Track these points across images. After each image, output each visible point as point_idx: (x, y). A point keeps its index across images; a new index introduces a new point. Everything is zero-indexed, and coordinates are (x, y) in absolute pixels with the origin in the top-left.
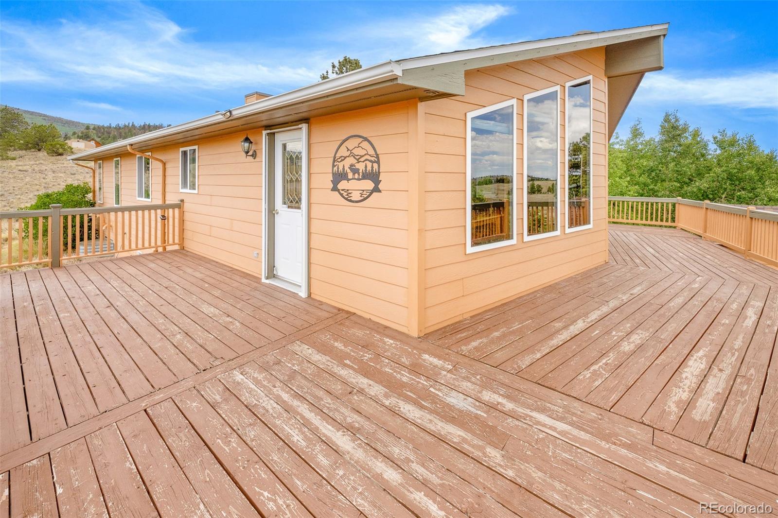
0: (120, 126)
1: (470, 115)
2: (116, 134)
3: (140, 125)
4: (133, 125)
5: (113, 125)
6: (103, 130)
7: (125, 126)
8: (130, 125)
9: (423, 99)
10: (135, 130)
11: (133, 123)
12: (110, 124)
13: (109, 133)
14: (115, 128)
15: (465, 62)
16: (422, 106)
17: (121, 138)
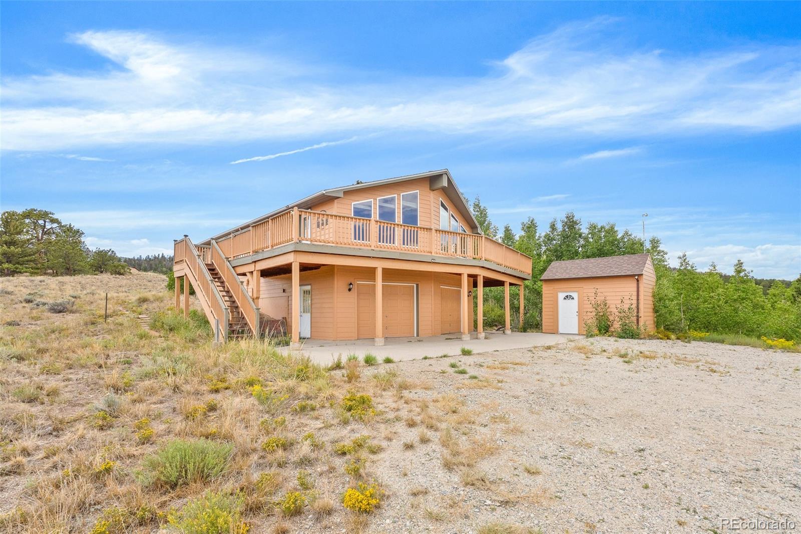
0: (150, 257)
1: (353, 203)
2: (146, 265)
3: (170, 257)
4: (163, 256)
5: (144, 257)
6: (134, 262)
7: (155, 257)
8: (160, 256)
9: (336, 199)
10: (165, 261)
11: (163, 254)
12: (140, 256)
13: (140, 265)
14: (146, 260)
15: (343, 189)
16: (336, 201)
17: (151, 270)
